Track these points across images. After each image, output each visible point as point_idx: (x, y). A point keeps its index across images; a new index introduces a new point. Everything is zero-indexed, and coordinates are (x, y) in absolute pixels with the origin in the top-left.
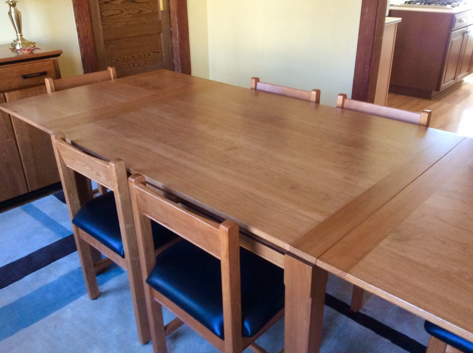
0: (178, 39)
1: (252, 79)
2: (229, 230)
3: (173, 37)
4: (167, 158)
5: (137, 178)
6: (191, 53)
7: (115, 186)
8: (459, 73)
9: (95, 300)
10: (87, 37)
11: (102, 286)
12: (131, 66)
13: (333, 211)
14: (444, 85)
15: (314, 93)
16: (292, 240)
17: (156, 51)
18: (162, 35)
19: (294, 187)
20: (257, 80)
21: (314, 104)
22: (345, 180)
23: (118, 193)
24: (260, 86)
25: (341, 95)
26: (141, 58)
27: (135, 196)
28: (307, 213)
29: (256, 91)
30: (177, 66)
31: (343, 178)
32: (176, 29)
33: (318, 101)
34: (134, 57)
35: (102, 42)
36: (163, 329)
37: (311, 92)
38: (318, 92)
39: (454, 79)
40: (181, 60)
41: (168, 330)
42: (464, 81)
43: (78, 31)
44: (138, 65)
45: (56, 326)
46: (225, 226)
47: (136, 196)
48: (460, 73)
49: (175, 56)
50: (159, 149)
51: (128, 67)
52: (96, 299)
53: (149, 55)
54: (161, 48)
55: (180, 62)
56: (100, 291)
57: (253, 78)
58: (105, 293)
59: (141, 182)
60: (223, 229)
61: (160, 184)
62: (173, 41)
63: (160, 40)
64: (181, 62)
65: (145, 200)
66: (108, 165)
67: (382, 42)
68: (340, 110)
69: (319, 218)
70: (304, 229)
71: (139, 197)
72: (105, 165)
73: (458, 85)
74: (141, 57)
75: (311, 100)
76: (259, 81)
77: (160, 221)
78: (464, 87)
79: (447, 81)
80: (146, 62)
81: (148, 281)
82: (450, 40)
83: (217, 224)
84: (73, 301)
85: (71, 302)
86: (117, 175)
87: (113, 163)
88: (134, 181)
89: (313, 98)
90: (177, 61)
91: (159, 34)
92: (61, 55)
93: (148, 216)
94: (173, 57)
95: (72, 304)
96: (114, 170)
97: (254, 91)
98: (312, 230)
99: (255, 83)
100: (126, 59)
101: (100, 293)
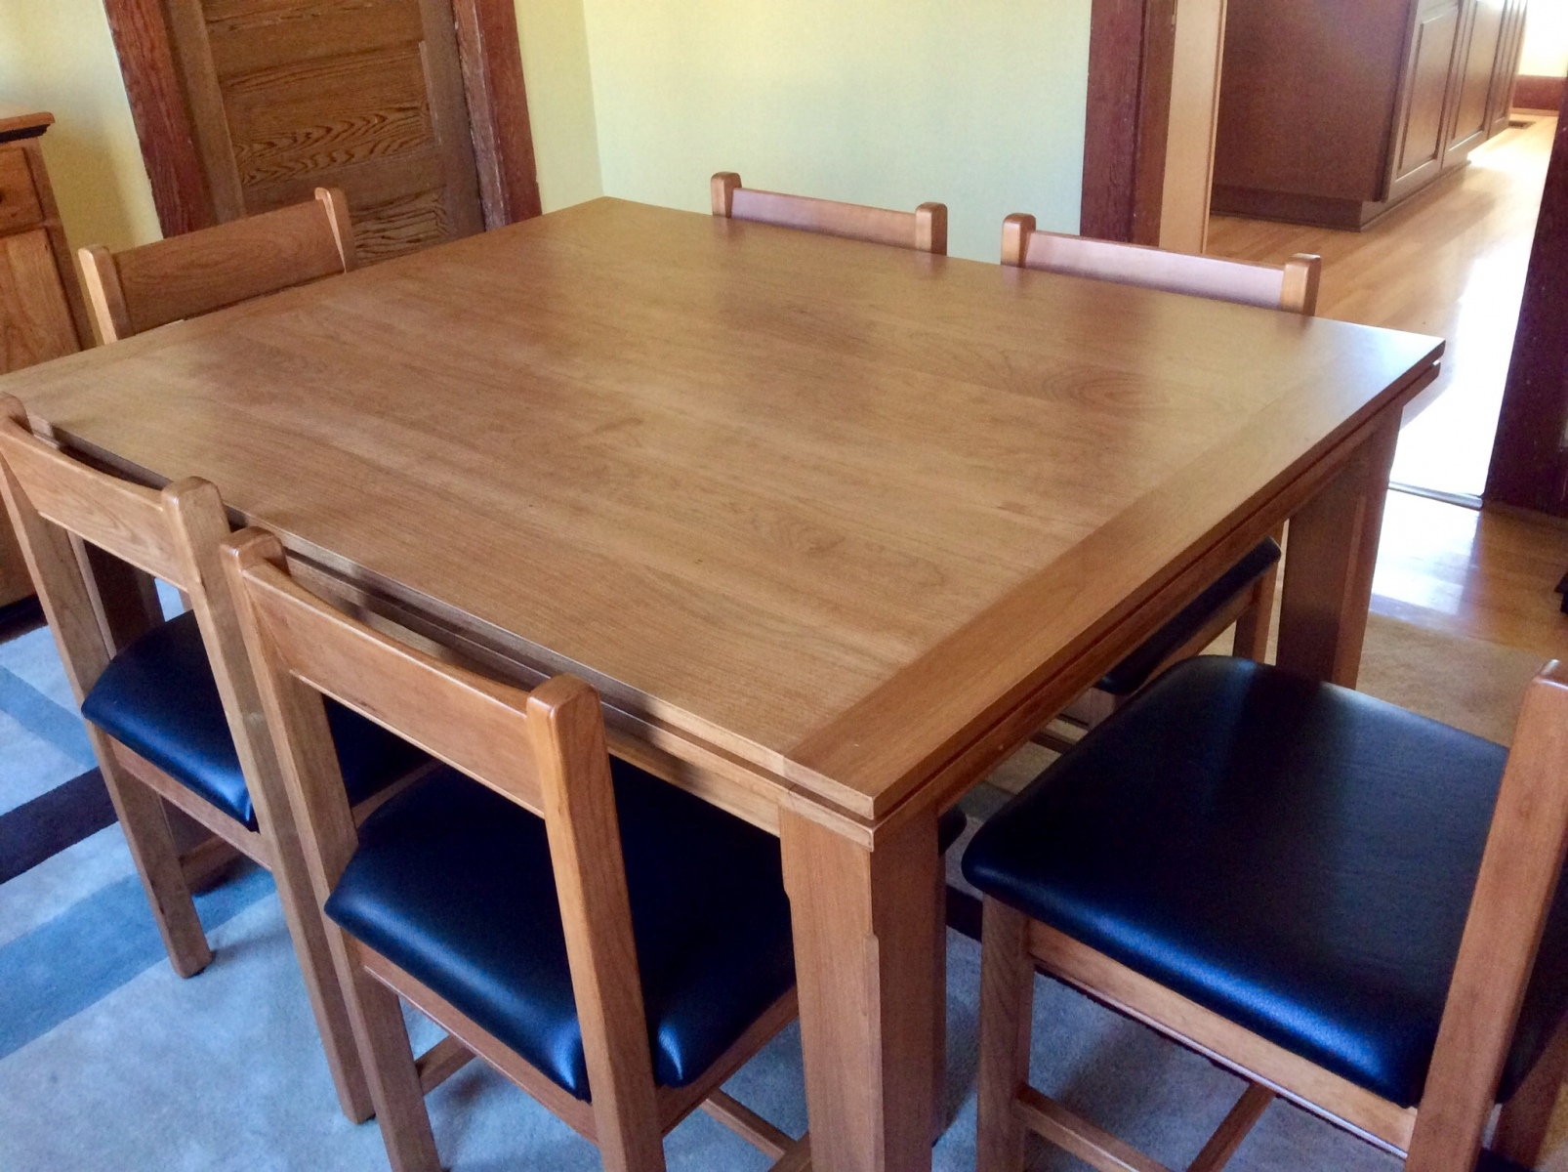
0: (480, 59)
1: (715, 180)
2: (561, 715)
3: (465, 57)
4: (380, 469)
5: (250, 544)
6: (530, 110)
7: (191, 578)
8: (1449, 137)
9: (195, 981)
10: (153, 67)
11: (221, 928)
12: (322, 160)
13: (948, 626)
14: (1399, 180)
15: (926, 217)
16: (794, 738)
17: (407, 105)
18: (423, 46)
19: (826, 549)
20: (732, 181)
21: (927, 258)
22: (1004, 514)
23: (203, 601)
24: (742, 205)
25: (1013, 218)
26: (354, 134)
27: (250, 610)
28: (857, 638)
29: (732, 222)
30: (483, 154)
31: (1000, 508)
32: (474, 24)
33: (939, 246)
34: (329, 130)
35: (212, 81)
36: (412, 1071)
37: (913, 215)
38: (939, 213)
39: (1434, 156)
40: (498, 135)
41: (426, 1073)
42: (1470, 162)
43: (119, 45)
44: (348, 157)
45: (54, 1079)
46: (543, 699)
47: (253, 605)
48: (1453, 137)
49: (475, 117)
50: (359, 440)
51: (310, 165)
52: (198, 973)
53: (383, 119)
54: (425, 97)
55: (493, 141)
56: (212, 947)
57: (716, 176)
58: (233, 952)
59: (267, 556)
60: (540, 707)
61: (344, 563)
62: (465, 67)
63: (420, 65)
64: (496, 141)
65: (283, 621)
66: (159, 502)
67: (1173, 35)
68: (1015, 270)
69: (901, 651)
70: (841, 695)
71: (261, 612)
72: (149, 503)
73: (1449, 177)
74: (353, 130)
75: (917, 245)
76: (739, 186)
77: (344, 695)
78: (1471, 185)
79: (1412, 163)
80: (375, 146)
81: (333, 909)
82: (1414, 19)
83: (520, 694)
84: (121, 984)
85: (112, 989)
86: (192, 538)
87: (174, 495)
88: (237, 553)
89: (924, 238)
90: (485, 139)
91: (412, 44)
92: (48, 129)
93: (303, 679)
94: (470, 123)
95: (114, 998)
96: (178, 518)
97: (724, 220)
98: (868, 700)
99: (726, 192)
100: (301, 139)
101: (214, 955)
